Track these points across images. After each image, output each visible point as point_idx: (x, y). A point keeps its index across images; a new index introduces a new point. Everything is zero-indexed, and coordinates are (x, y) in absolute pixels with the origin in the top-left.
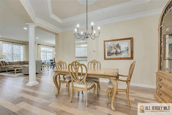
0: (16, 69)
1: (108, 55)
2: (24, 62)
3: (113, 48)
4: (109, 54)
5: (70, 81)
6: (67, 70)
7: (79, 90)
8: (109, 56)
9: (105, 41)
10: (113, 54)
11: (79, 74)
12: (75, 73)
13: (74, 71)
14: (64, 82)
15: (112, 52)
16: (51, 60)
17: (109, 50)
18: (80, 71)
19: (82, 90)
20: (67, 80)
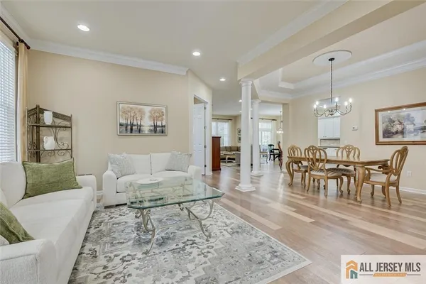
0: (227, 157)
1: (384, 137)
2: (230, 147)
3: (397, 122)
4: (388, 133)
5: (306, 171)
6: (303, 156)
7: (315, 177)
8: (388, 137)
9: (377, 111)
10: (397, 133)
11: (317, 160)
12: (312, 159)
13: (311, 157)
14: (298, 171)
15: (394, 130)
16: (270, 145)
17: (387, 126)
18: (317, 157)
19: (318, 178)
20: (303, 170)
